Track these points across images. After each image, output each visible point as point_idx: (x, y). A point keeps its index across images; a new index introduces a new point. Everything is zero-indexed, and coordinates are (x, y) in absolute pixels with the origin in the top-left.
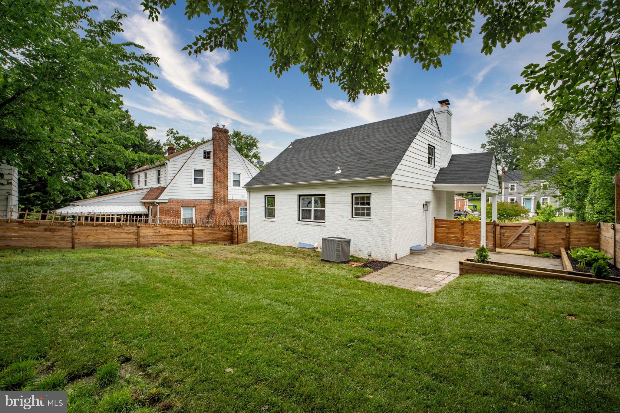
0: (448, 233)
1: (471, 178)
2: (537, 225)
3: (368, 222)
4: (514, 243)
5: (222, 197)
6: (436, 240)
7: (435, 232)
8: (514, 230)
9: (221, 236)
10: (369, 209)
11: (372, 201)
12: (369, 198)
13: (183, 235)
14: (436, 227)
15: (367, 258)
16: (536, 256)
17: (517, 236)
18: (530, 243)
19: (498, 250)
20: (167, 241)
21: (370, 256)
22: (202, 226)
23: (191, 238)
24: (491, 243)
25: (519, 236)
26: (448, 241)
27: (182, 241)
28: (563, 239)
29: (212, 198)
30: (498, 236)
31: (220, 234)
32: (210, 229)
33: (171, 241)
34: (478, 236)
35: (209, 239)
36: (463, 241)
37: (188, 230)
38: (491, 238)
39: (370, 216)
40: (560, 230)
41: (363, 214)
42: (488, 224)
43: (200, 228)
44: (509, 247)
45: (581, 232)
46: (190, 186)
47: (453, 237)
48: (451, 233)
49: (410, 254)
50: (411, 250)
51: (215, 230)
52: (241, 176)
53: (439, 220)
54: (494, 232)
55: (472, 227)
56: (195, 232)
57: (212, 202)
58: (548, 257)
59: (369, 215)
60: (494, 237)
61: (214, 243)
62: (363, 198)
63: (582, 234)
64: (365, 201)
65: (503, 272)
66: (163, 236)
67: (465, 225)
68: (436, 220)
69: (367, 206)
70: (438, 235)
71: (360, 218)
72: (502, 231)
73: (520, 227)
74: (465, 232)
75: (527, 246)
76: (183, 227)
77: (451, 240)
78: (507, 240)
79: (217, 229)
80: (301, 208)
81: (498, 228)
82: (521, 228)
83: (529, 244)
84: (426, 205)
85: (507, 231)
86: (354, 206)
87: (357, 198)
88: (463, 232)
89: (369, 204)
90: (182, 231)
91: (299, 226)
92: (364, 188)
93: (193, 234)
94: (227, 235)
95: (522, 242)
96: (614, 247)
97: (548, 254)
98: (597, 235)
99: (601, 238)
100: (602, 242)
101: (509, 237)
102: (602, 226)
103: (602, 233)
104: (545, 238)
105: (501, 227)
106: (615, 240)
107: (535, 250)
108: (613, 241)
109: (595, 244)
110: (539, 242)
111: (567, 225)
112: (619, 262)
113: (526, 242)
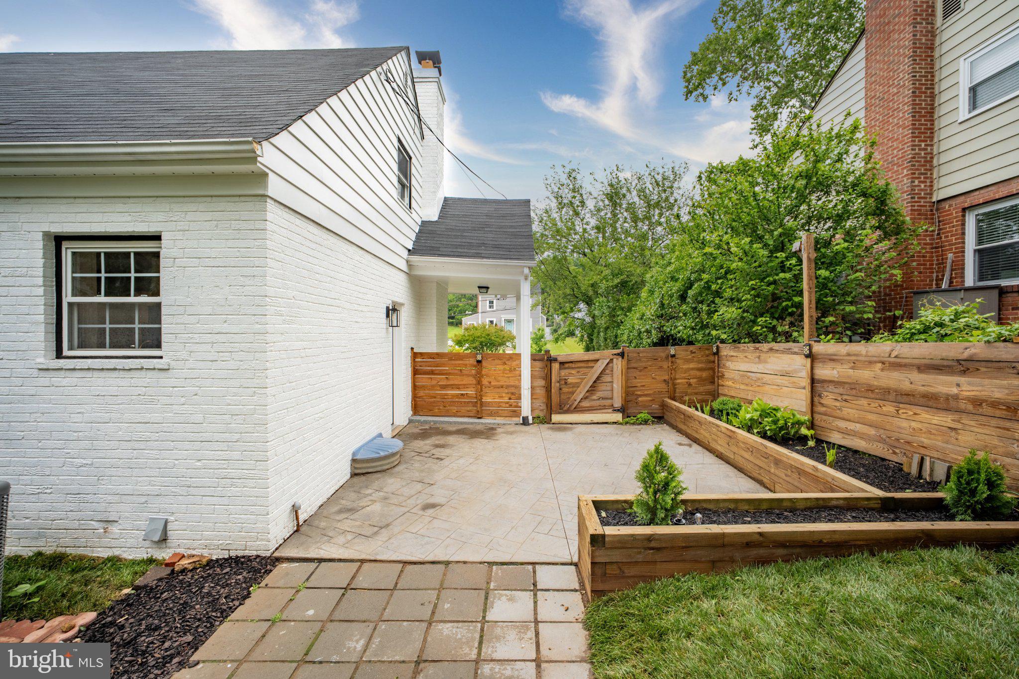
0: (444, 387)
1: (496, 247)
2: (626, 355)
3: (147, 378)
4: (585, 398)
6: (416, 408)
7: (415, 387)
8: (585, 370)
10: (154, 312)
11: (166, 275)
12: (150, 261)
14: (415, 372)
15: (142, 555)
16: (627, 423)
17: (590, 383)
18: (615, 395)
19: (556, 418)
21: (164, 540)
24: (541, 404)
25: (595, 382)
26: (443, 407)
28: (665, 380)
30: (555, 386)
34: (513, 390)
36: (482, 404)
38: (541, 392)
39: (158, 346)
40: (660, 364)
41: (122, 340)
42: (534, 358)
44: (577, 410)
45: (692, 366)
47: (457, 396)
48: (452, 387)
49: (354, 475)
50: (354, 461)
53: (422, 354)
54: (548, 378)
55: (501, 367)
58: (646, 422)
59: (153, 340)
60: (548, 389)
62: (117, 261)
63: (692, 369)
64: (133, 275)
65: (754, 552)
67: (484, 363)
68: (415, 355)
69: (144, 299)
70: (421, 393)
72: (564, 373)
73: (598, 360)
74: (485, 381)
75: (608, 402)
77: (453, 403)
78: (573, 393)
81: (556, 366)
82: (599, 363)
83: (612, 398)
84: (394, 310)
85: (573, 372)
86: (68, 298)
88: (479, 383)
89: (150, 287)
92: (119, 206)
95: (599, 394)
96: (807, 392)
97: (643, 416)
98: (713, 369)
99: (727, 375)
100: (730, 383)
101: (577, 385)
102: (726, 350)
103: (728, 364)
104: (638, 382)
105: (562, 363)
106: (813, 381)
107: (623, 410)
108: (806, 382)
109: (710, 387)
110: (630, 395)
111: (672, 352)
112: (840, 431)
113: (607, 394)
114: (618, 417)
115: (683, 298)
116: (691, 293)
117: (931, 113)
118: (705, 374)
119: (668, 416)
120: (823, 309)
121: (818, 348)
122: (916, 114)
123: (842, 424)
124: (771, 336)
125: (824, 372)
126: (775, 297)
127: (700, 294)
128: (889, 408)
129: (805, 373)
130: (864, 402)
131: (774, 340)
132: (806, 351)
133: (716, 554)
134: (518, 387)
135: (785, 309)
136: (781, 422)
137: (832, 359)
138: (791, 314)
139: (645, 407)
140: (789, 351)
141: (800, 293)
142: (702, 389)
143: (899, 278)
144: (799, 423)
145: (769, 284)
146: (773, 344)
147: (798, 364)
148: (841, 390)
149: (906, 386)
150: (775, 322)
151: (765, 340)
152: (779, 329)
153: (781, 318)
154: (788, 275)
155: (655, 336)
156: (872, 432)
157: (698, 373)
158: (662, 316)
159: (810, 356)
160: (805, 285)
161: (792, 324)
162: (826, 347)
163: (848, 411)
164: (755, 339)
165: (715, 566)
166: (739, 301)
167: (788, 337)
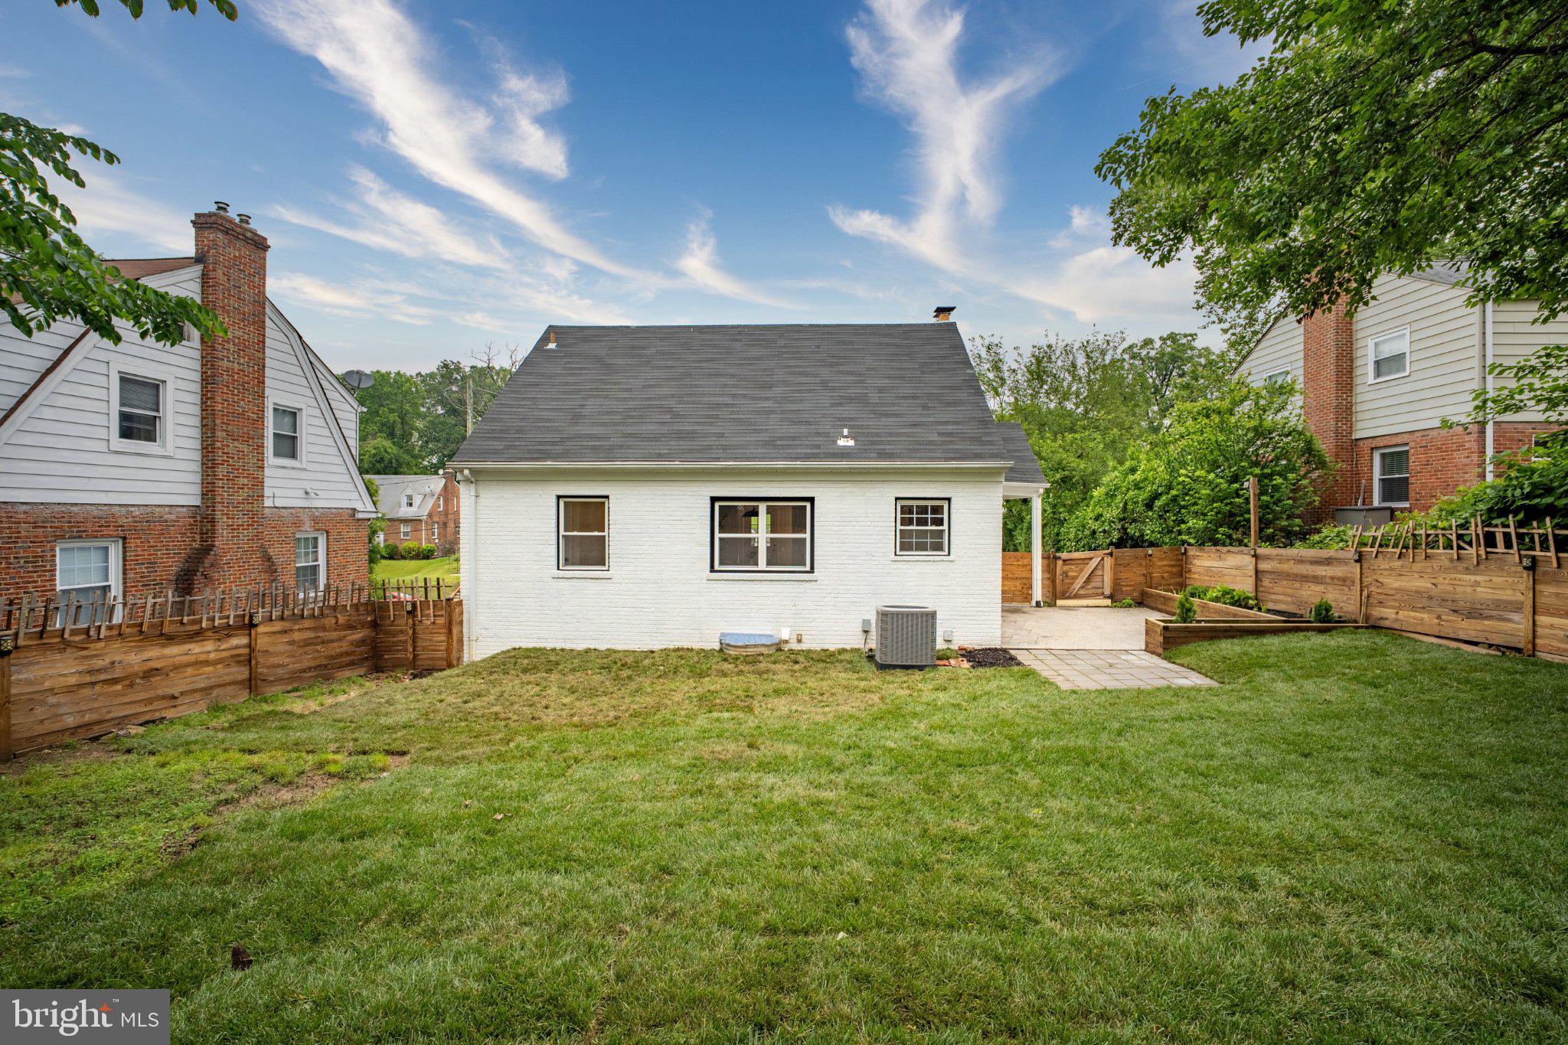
2: (1113, 555)
3: (944, 565)
4: (1082, 588)
5: (242, 495)
8: (1082, 566)
9: (344, 646)
10: (938, 534)
11: (949, 516)
12: (939, 509)
13: (214, 663)
15: (942, 647)
16: (1115, 606)
17: (1086, 576)
18: (1106, 584)
19: (1059, 602)
20: (149, 701)
21: (950, 641)
22: (282, 618)
23: (242, 673)
24: (1049, 591)
25: (1090, 575)
27: (211, 688)
28: (1144, 573)
29: (196, 501)
30: (1059, 578)
31: (340, 639)
32: (307, 624)
33: (164, 698)
34: (1025, 581)
35: (306, 664)
37: (235, 641)
38: (1049, 584)
39: (941, 550)
40: (1140, 562)
41: (921, 547)
43: (278, 626)
44: (1076, 596)
45: (1164, 563)
46: (102, 446)
51: (324, 629)
52: (304, 420)
54: (1054, 572)
56: (262, 643)
57: (203, 519)
58: (1130, 606)
59: (937, 547)
60: (1053, 581)
61: (327, 678)
62: (923, 510)
63: (1165, 566)
64: (929, 516)
66: (129, 681)
69: (935, 528)
71: (915, 555)
72: (1066, 568)
73: (1092, 558)
75: (1100, 591)
76: (214, 629)
78: (1073, 584)
79: (329, 621)
80: (718, 535)
81: (1058, 563)
82: (1093, 561)
83: (1103, 587)
85: (1073, 567)
86: (900, 527)
87: (907, 510)
89: (938, 522)
90: (209, 646)
91: (714, 584)
92: (931, 485)
93: (249, 659)
94: (362, 642)
95: (1093, 584)
96: (1253, 580)
97: (1128, 601)
98: (1181, 566)
99: (1193, 570)
100: (1197, 576)
101: (1076, 578)
102: (1192, 551)
103: (1196, 562)
104: (1122, 576)
105: (1064, 561)
106: (1257, 571)
107: (1111, 597)
108: (1252, 573)
109: (1179, 580)
110: (1116, 584)
111: (1150, 552)
112: (1272, 601)
113: (1099, 584)
114: (1108, 602)
115: (1149, 506)
116: (1158, 503)
117: (1351, 372)
118: (1175, 570)
119: (1146, 601)
120: (1264, 523)
121: (1260, 551)
122: (1339, 373)
123: (1273, 597)
124: (1228, 541)
125: (1264, 566)
126: (1232, 514)
127: (1167, 504)
128: (1297, 585)
129: (1252, 567)
130: (1285, 582)
131: (1231, 545)
132: (1252, 552)
133: (1211, 634)
134: (1030, 579)
135: (1239, 522)
136: (1236, 598)
137: (1268, 558)
138: (1244, 526)
139: (1128, 595)
140: (1241, 552)
141: (1248, 512)
142: (1173, 581)
143: (1317, 503)
144: (1248, 598)
145: (1226, 505)
146: (1229, 548)
147: (1247, 561)
148: (1273, 576)
149: (1305, 572)
150: (1231, 532)
151: (1224, 545)
152: (1234, 537)
153: (1236, 529)
154: (1241, 500)
155: (1116, 536)
156: (1289, 599)
157: (1170, 569)
158: (1124, 519)
159: (1255, 556)
160: (1252, 506)
161: (1244, 533)
162: (1265, 550)
163: (1277, 589)
164: (1216, 543)
165: (1212, 638)
166: (1205, 515)
167: (1241, 543)
